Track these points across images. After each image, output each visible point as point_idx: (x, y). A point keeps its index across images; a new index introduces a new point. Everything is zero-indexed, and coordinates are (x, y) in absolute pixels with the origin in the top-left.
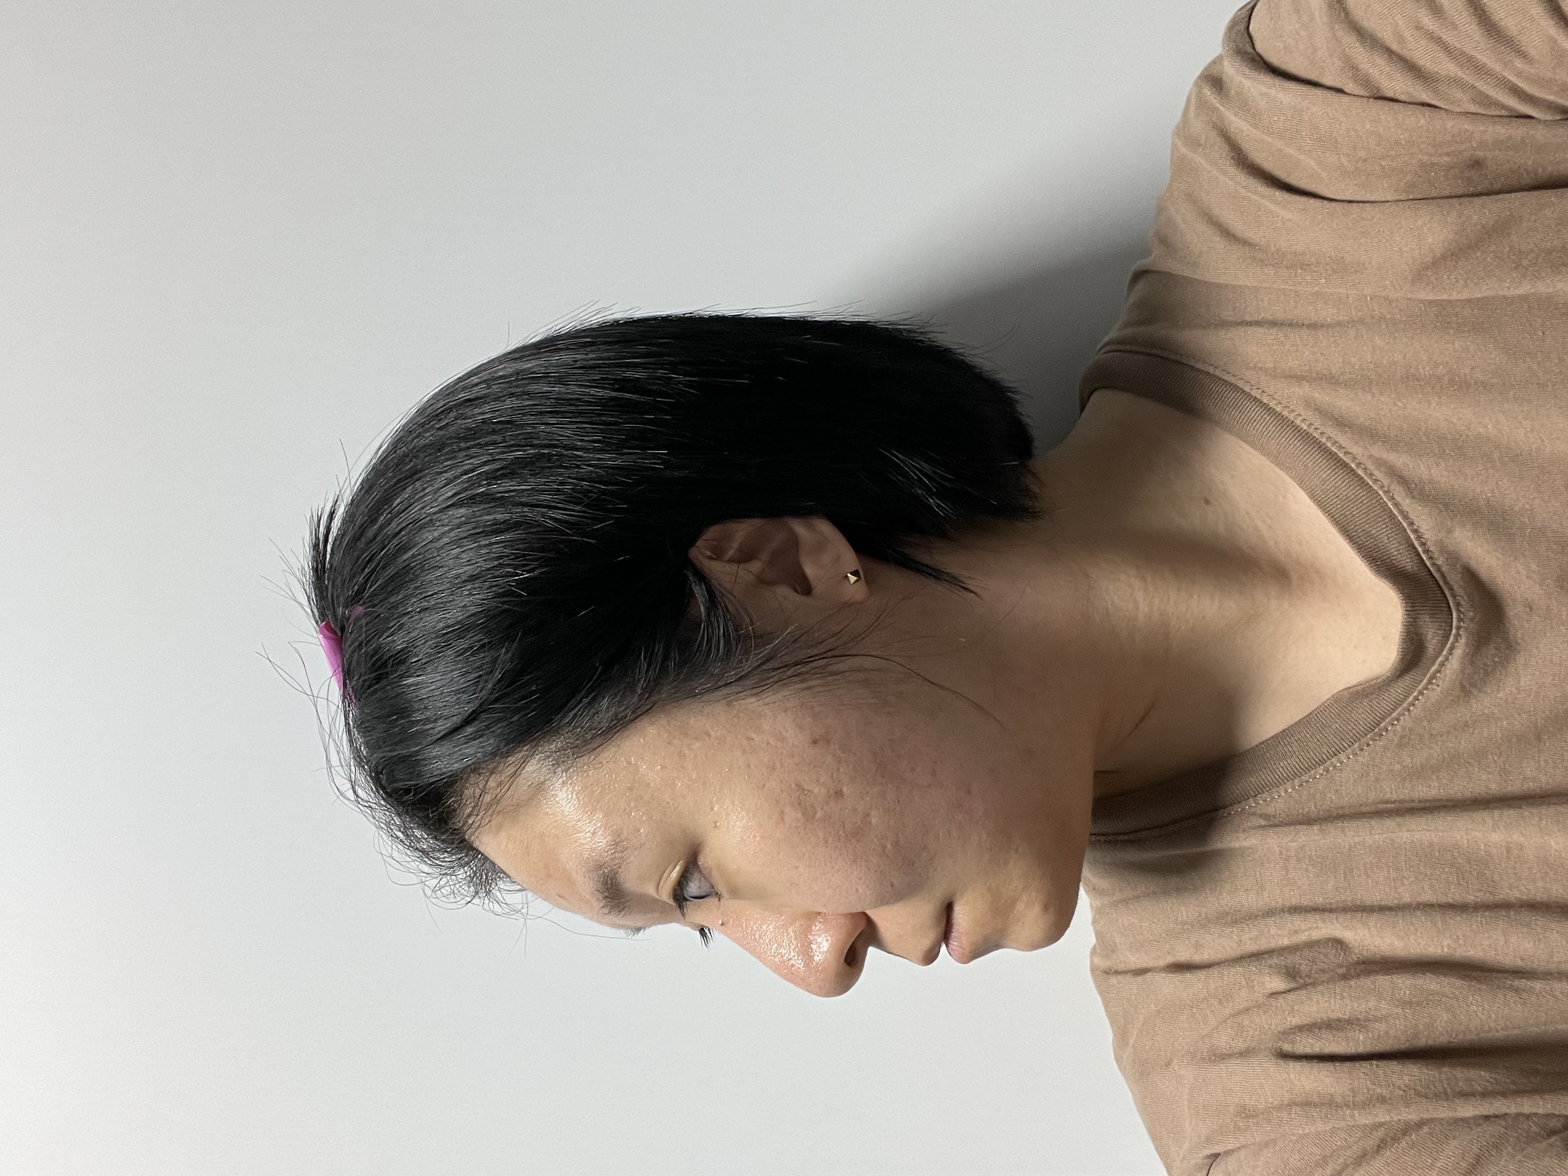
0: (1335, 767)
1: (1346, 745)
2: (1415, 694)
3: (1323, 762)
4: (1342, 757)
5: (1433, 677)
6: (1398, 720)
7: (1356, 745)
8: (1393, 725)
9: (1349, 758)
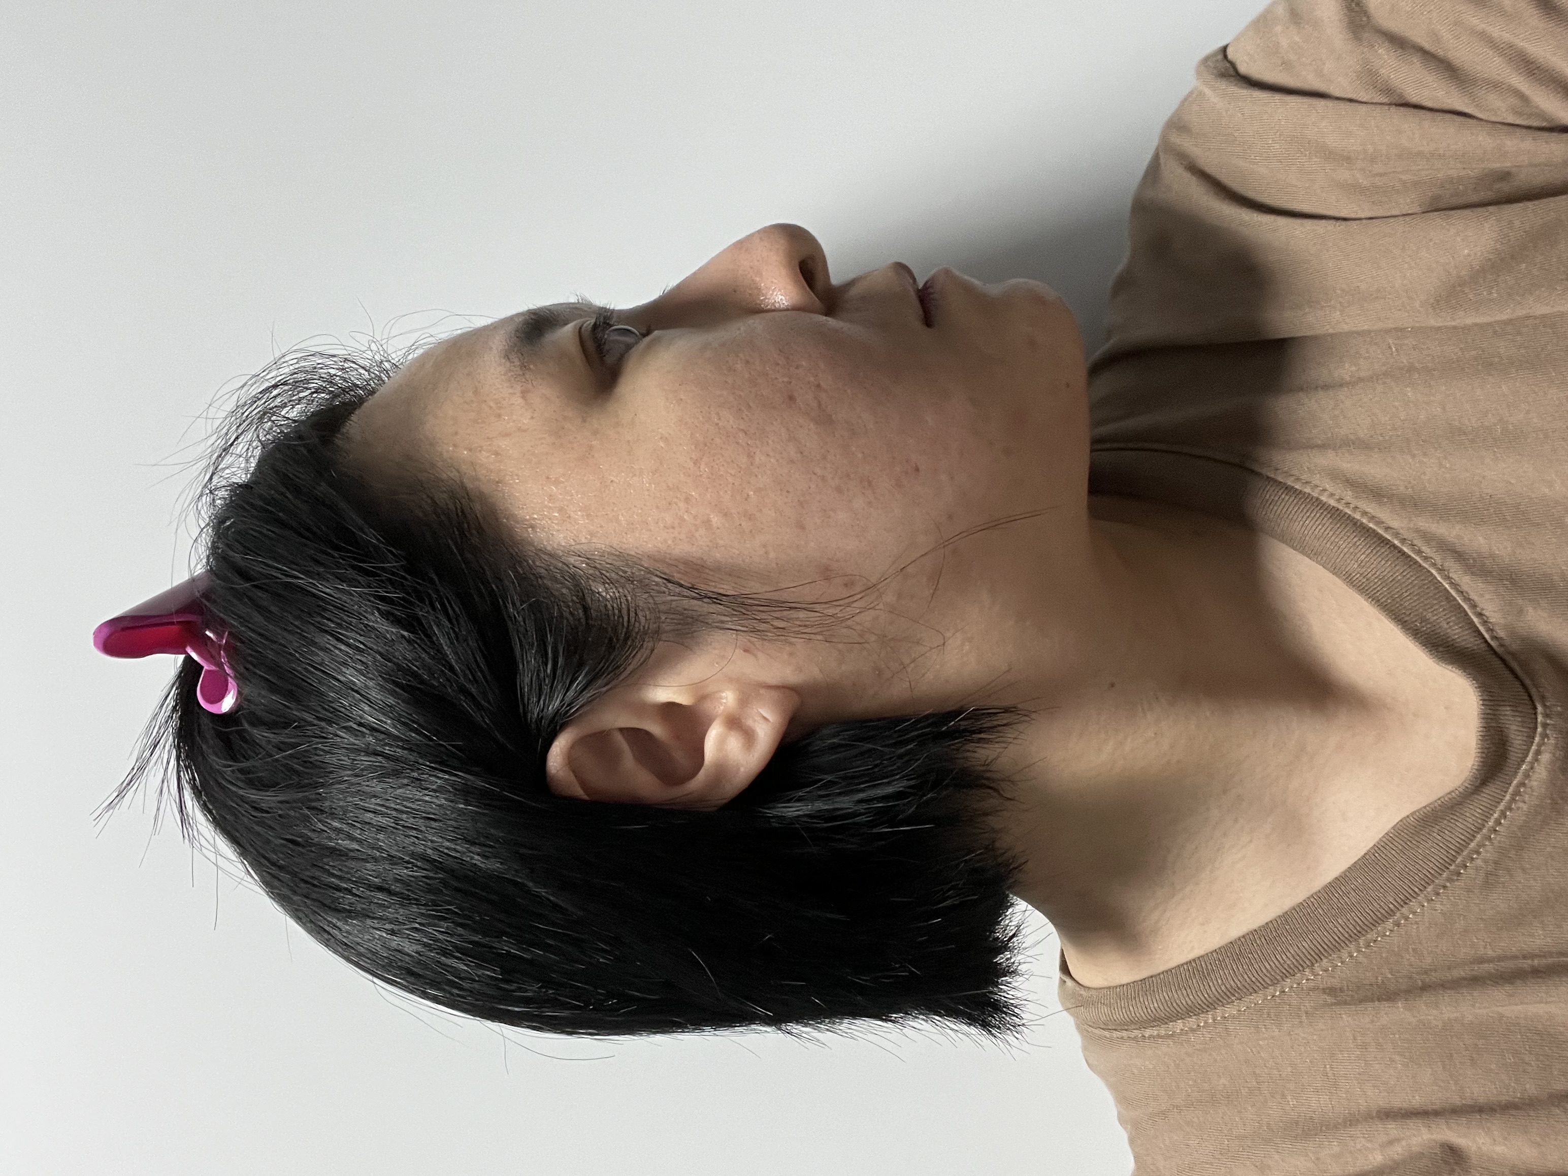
0: (1407, 918)
1: (1416, 890)
2: (1496, 815)
3: (1391, 913)
4: (1413, 903)
5: (1517, 793)
6: (1478, 853)
7: (1430, 889)
8: (1472, 859)
9: (1423, 906)
